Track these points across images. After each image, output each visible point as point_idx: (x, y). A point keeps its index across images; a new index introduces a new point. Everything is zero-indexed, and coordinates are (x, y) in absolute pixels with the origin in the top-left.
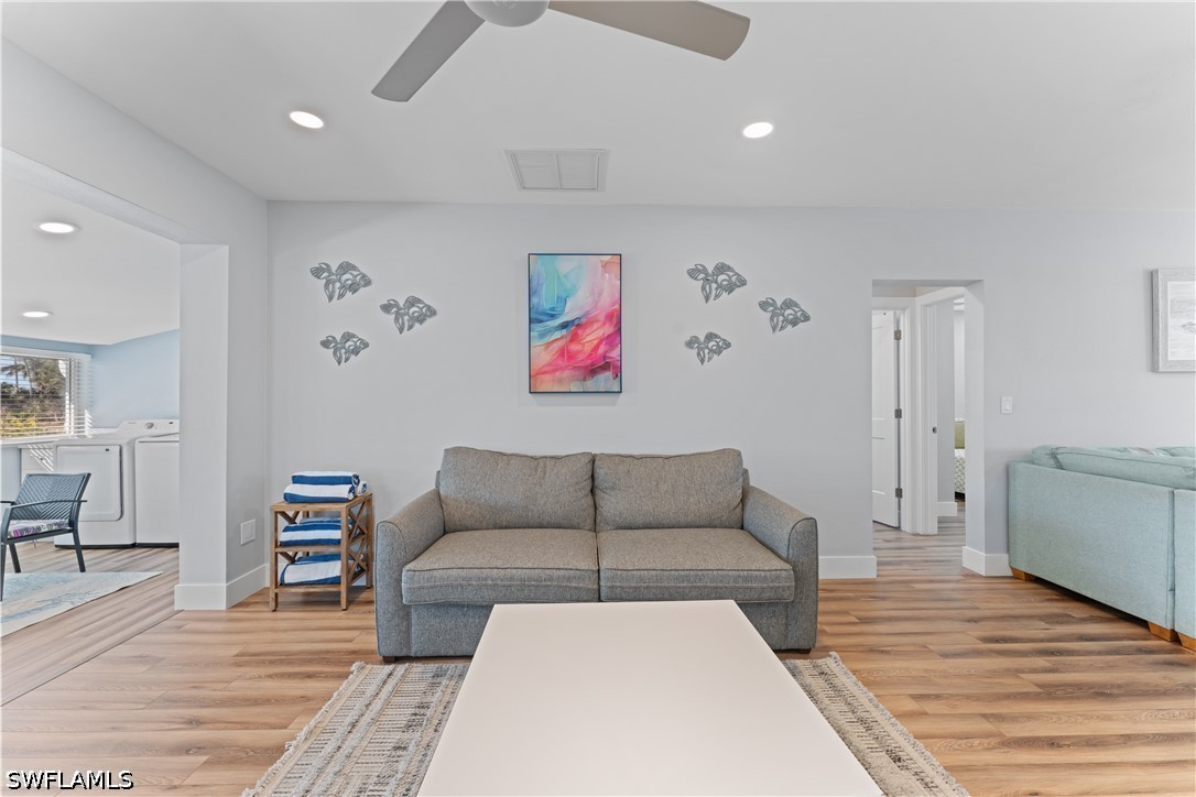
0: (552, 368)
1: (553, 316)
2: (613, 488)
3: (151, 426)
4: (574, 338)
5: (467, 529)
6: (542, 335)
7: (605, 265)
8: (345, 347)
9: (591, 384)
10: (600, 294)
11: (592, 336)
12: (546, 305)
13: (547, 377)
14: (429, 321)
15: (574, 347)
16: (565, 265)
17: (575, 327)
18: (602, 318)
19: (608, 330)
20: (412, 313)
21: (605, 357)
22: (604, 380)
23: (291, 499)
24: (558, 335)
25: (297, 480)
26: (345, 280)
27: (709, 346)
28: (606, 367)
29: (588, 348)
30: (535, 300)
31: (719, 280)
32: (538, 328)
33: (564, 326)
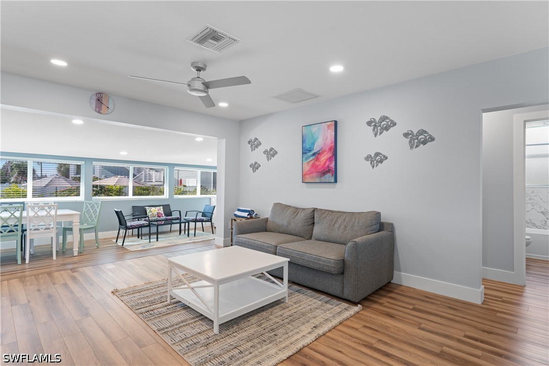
0: (310, 172)
1: (310, 151)
4: (317, 159)
5: (271, 232)
6: (307, 159)
7: (328, 127)
8: (255, 167)
9: (323, 179)
10: (327, 139)
11: (324, 158)
12: (308, 147)
13: (308, 176)
14: (276, 156)
15: (317, 163)
16: (314, 129)
17: (317, 155)
18: (327, 149)
19: (330, 155)
20: (271, 153)
21: (328, 167)
22: (329, 177)
23: (235, 215)
24: (311, 158)
25: (239, 210)
26: (255, 144)
27: (377, 159)
28: (329, 171)
29: (322, 163)
30: (304, 145)
31: (381, 125)
32: (305, 156)
33: (314, 154)
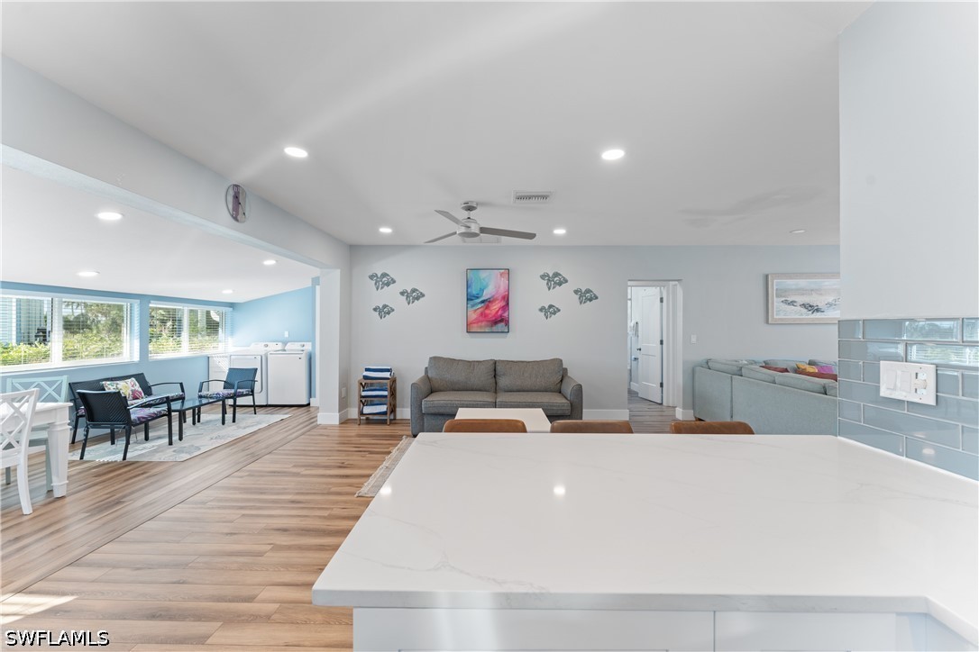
0: (477, 321)
1: (478, 298)
2: (504, 375)
3: (267, 346)
4: (487, 307)
5: (441, 391)
6: (473, 306)
7: (501, 274)
8: (384, 311)
9: (495, 329)
10: (499, 287)
11: (495, 307)
12: (474, 292)
13: (475, 325)
14: (421, 299)
15: (487, 312)
16: (483, 274)
17: (488, 303)
18: (500, 298)
19: (503, 303)
20: (413, 296)
21: (501, 316)
22: (501, 326)
23: (366, 378)
24: (480, 306)
25: (367, 370)
26: (384, 281)
27: (550, 311)
28: (502, 321)
29: (494, 312)
30: (469, 290)
31: (555, 280)
32: (471, 303)
33: (483, 302)
